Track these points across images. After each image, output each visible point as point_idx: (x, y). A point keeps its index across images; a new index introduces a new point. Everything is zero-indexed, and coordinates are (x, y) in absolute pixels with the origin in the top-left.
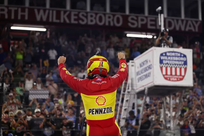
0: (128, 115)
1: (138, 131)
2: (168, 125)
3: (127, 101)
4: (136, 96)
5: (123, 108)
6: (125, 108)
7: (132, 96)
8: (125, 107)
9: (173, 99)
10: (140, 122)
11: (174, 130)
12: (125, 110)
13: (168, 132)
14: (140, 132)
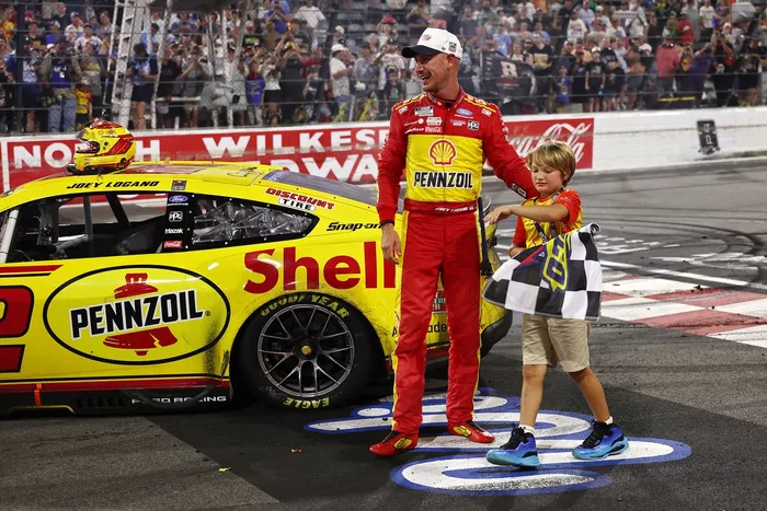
0: (133, 53)
1: (157, 85)
2: (219, 72)
3: (129, 21)
4: (148, 10)
5: (122, 37)
6: (126, 36)
7: (140, 11)
8: (125, 33)
9: (228, 20)
10: (159, 65)
11: (232, 82)
12: (126, 40)
13: (218, 86)
14: (160, 86)
